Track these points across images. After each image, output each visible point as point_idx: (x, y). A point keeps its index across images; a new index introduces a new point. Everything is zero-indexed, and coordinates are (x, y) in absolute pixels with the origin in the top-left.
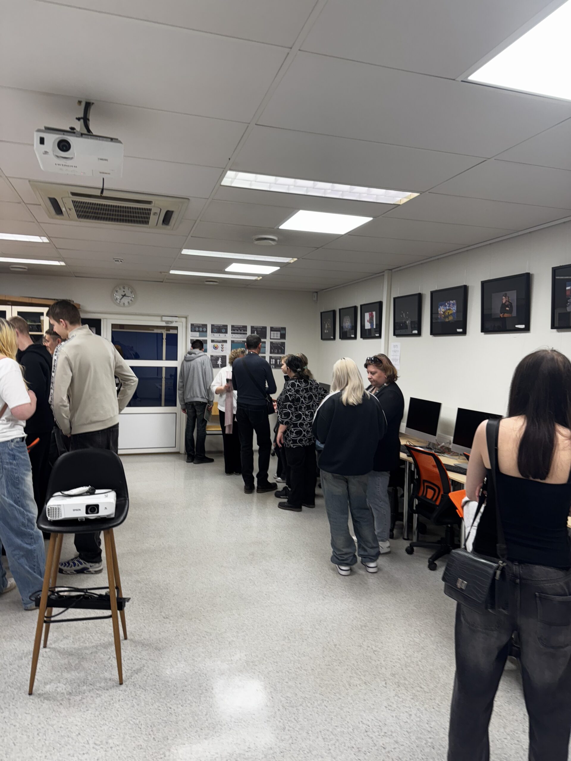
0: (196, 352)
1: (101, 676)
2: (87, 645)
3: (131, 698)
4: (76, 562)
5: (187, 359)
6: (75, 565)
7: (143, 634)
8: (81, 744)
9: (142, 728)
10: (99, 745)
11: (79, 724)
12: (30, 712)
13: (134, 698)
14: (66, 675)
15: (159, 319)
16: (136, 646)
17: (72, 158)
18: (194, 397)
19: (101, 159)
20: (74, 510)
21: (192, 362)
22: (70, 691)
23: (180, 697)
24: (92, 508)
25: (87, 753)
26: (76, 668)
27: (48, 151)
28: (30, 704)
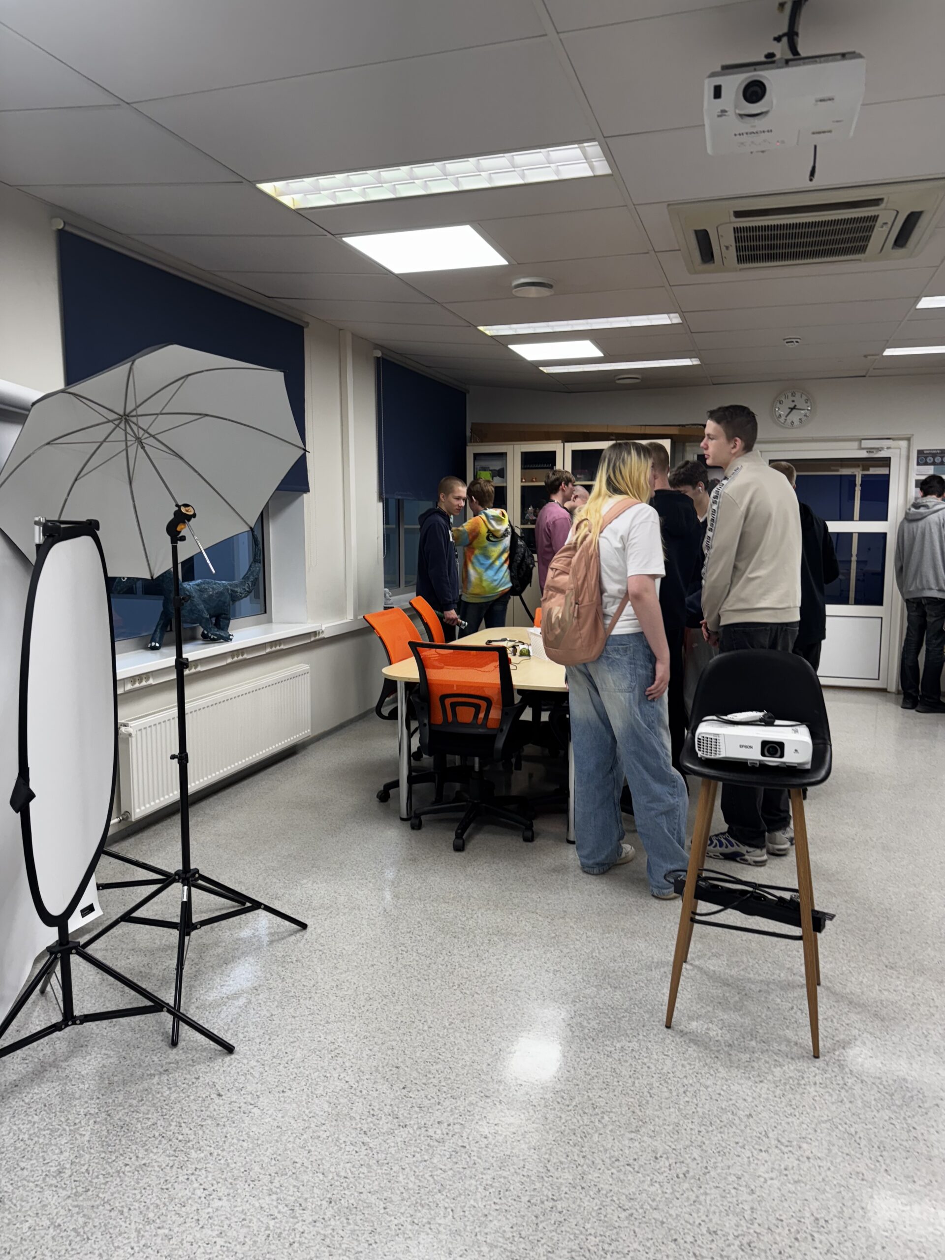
0: (928, 504)
1: (781, 1033)
2: (752, 976)
3: (837, 1087)
4: (724, 841)
5: (910, 518)
6: (721, 845)
7: (849, 984)
8: (755, 1134)
9: (862, 1146)
10: (787, 1146)
11: (750, 1099)
12: (670, 1053)
13: (842, 1088)
14: (720, 1014)
15: (855, 444)
16: (837, 1001)
17: (766, 113)
18: (923, 589)
19: (821, 101)
20: (741, 746)
21: (921, 524)
22: (730, 1042)
23: (931, 1114)
24: (773, 748)
25: (766, 1151)
26: (737, 1009)
27: (727, 109)
28: (668, 1041)
